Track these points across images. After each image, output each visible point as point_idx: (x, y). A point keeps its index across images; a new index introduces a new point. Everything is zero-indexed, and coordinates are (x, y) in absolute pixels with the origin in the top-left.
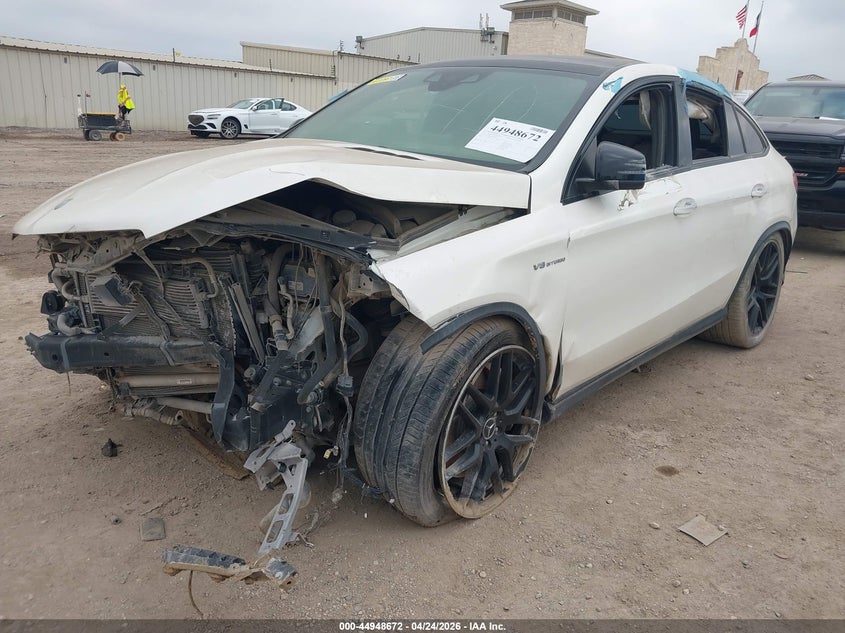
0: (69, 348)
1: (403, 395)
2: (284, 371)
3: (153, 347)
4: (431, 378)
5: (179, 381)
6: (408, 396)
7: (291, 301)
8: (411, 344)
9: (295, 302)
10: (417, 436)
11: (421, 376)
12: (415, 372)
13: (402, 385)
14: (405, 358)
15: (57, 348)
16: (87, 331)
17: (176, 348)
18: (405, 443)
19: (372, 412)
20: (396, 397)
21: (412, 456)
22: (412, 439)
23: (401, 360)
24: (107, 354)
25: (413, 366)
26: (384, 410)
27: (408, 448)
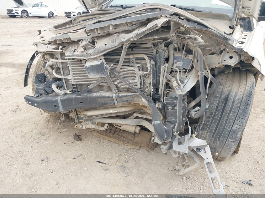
0: (62, 101)
1: (232, 108)
2: (174, 103)
3: (108, 97)
4: (243, 99)
5: (111, 111)
6: (235, 108)
7: (178, 71)
8: (228, 85)
9: (180, 72)
10: (241, 125)
11: (239, 99)
12: (235, 97)
13: (230, 103)
14: (228, 91)
15: (57, 101)
16: (68, 92)
17: (121, 97)
18: (234, 128)
19: (214, 116)
20: (228, 109)
21: (237, 133)
22: (238, 126)
23: (226, 92)
24: (81, 102)
25: (233, 94)
26: (221, 115)
27: (235, 131)
